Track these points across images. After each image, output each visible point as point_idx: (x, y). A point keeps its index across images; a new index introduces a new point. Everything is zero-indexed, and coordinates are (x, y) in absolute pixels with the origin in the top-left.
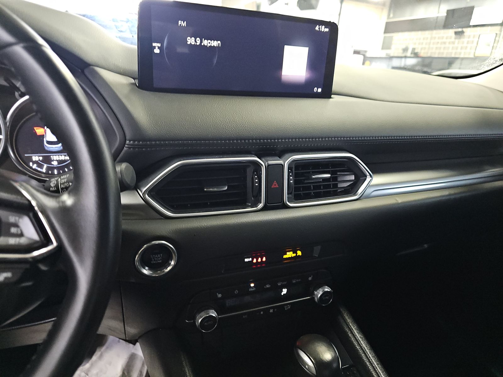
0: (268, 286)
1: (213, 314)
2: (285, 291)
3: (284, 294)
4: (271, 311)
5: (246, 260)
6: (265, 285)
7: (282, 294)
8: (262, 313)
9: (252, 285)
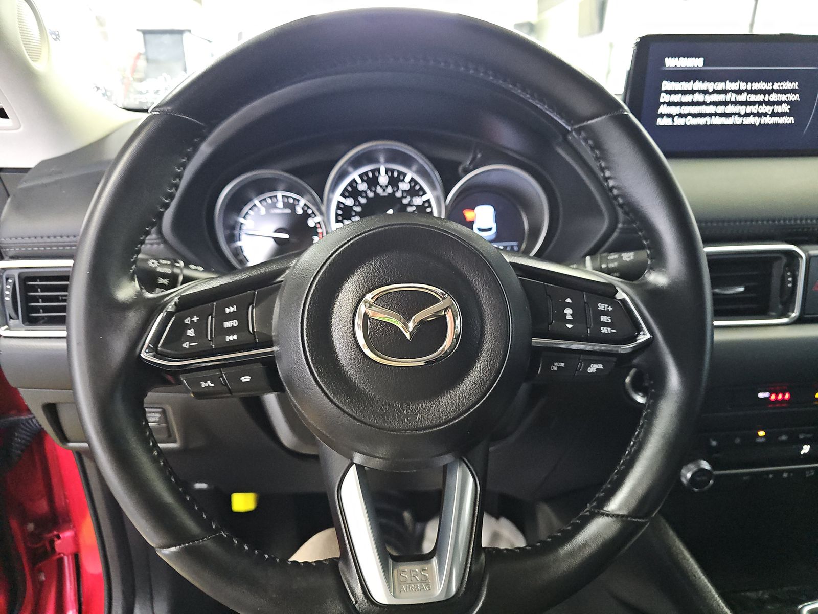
0: (784, 438)
1: (705, 465)
2: (806, 449)
3: (804, 453)
4: (785, 475)
5: (761, 395)
6: (781, 436)
7: (802, 453)
8: (771, 476)
9: (762, 433)
